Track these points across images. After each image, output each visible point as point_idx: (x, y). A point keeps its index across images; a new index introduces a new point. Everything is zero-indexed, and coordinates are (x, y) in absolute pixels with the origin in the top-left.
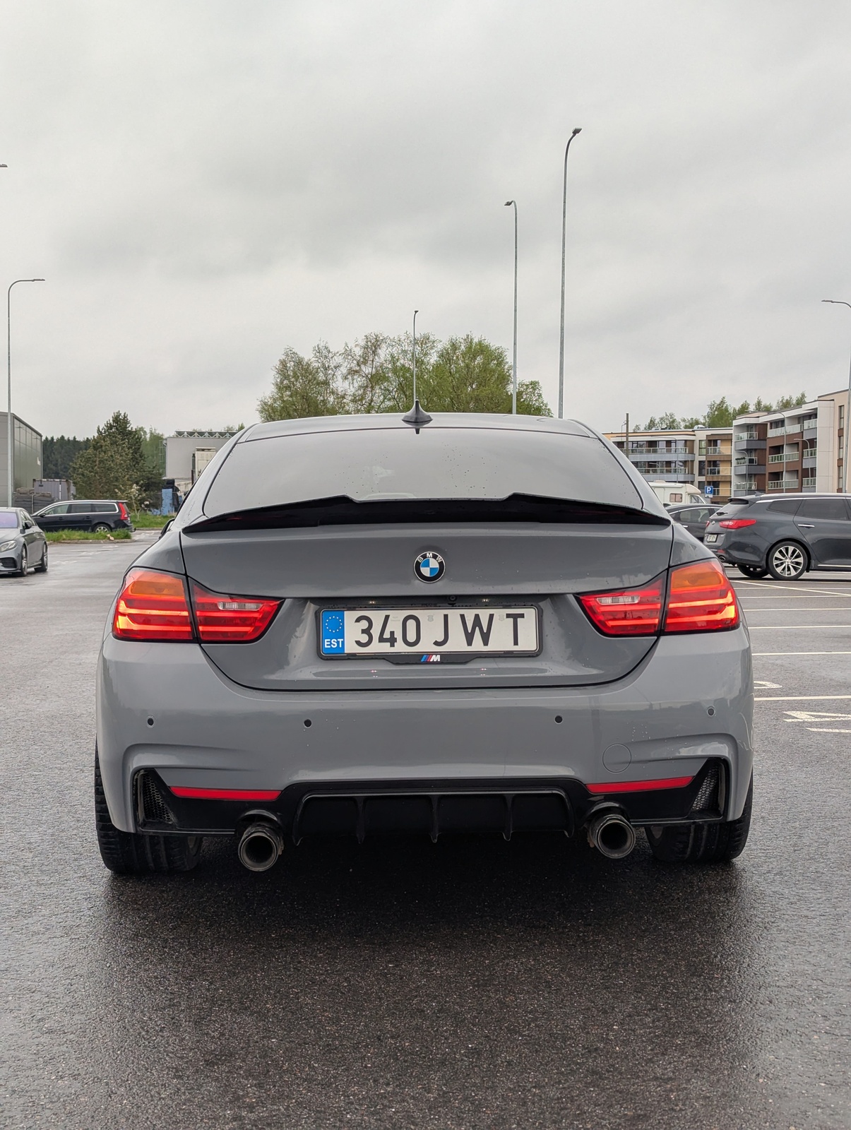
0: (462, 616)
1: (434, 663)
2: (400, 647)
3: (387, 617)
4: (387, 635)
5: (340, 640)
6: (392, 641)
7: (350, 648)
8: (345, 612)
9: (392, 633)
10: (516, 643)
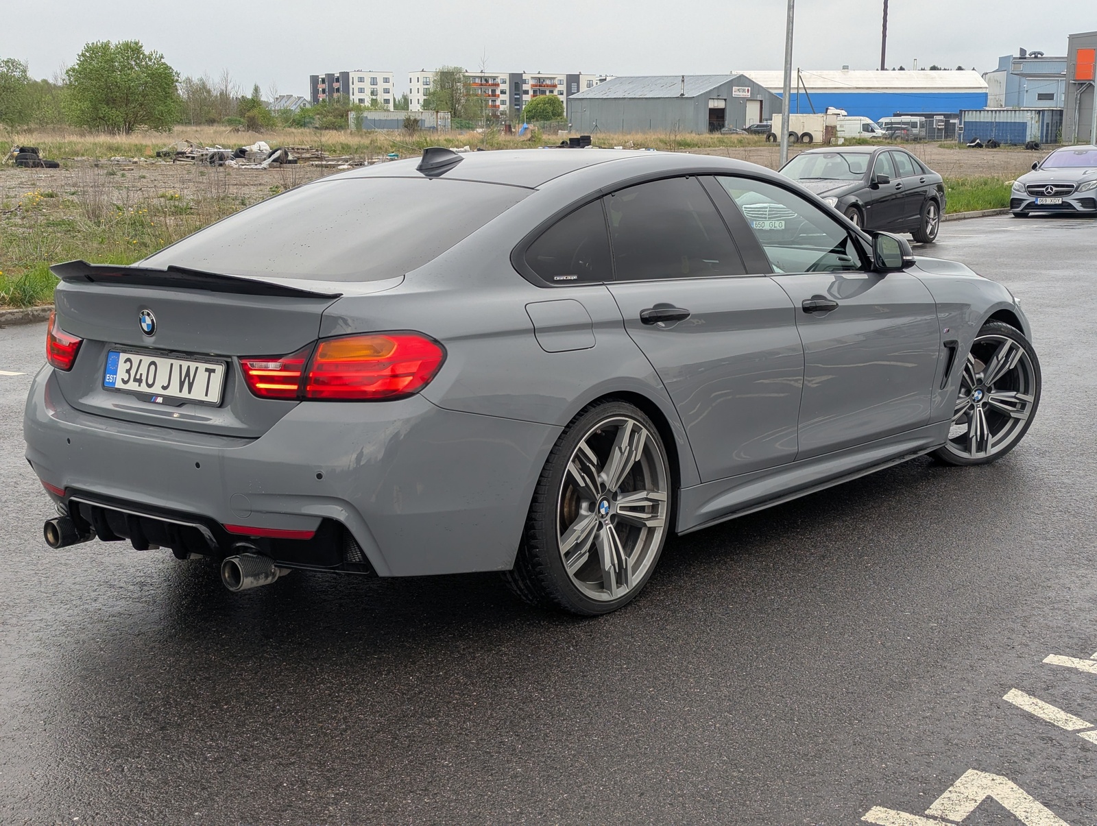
0: (181, 366)
1: (158, 403)
2: (144, 388)
3: (141, 361)
4: (138, 377)
5: (115, 376)
6: (139, 381)
7: (119, 385)
8: (121, 354)
9: (141, 374)
10: (206, 395)
